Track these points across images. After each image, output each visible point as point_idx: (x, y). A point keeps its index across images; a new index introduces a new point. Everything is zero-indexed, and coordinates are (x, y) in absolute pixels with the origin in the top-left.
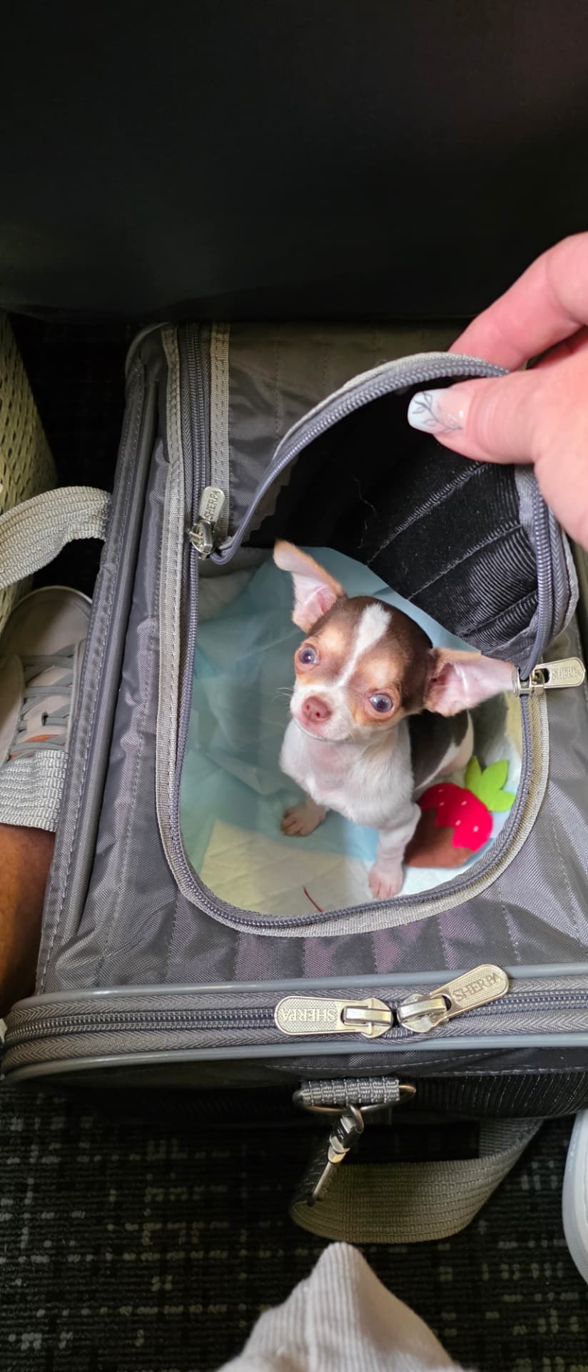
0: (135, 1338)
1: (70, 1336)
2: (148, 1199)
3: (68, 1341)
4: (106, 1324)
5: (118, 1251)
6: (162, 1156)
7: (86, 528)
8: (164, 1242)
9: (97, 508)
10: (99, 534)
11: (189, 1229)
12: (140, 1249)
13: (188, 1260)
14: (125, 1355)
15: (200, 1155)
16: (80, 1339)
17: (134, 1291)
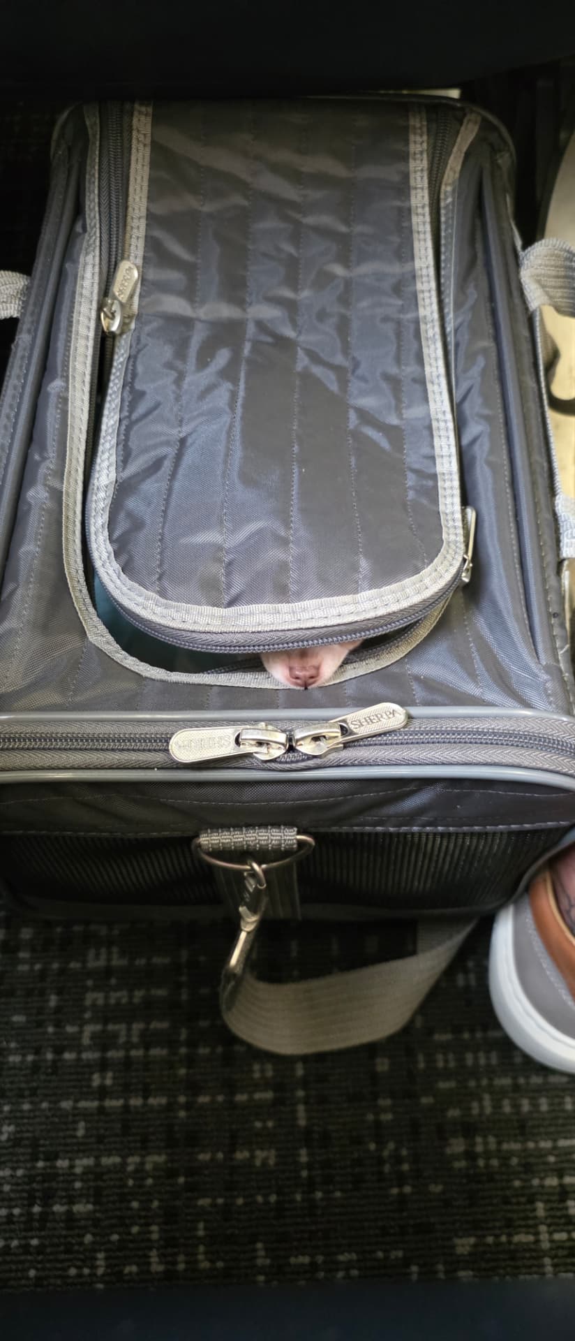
0: (75, 1130)
1: (12, 1128)
2: (88, 1002)
3: (9, 1133)
4: (47, 1117)
5: (59, 1051)
6: (102, 963)
7: (5, 308)
8: (104, 1042)
9: (16, 289)
10: (18, 313)
11: (129, 1030)
12: (79, 1049)
13: (128, 1058)
14: (66, 1145)
15: (141, 962)
16: (21, 1131)
17: (74, 1087)
